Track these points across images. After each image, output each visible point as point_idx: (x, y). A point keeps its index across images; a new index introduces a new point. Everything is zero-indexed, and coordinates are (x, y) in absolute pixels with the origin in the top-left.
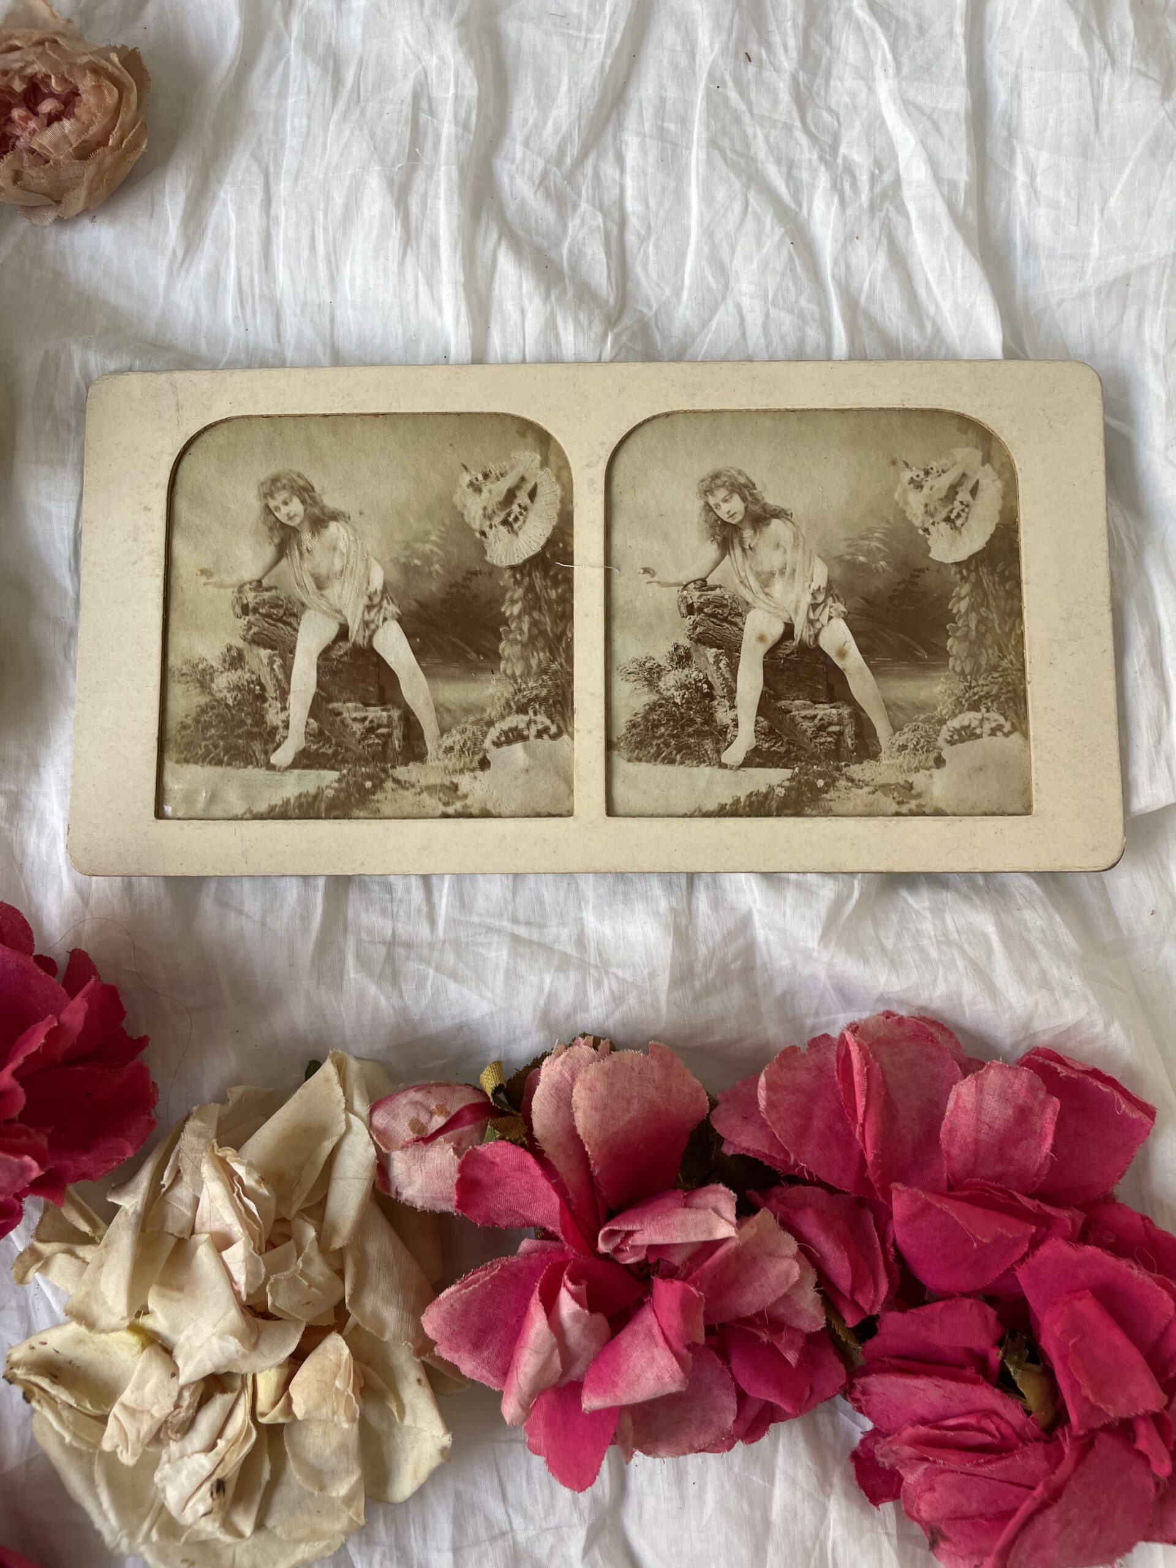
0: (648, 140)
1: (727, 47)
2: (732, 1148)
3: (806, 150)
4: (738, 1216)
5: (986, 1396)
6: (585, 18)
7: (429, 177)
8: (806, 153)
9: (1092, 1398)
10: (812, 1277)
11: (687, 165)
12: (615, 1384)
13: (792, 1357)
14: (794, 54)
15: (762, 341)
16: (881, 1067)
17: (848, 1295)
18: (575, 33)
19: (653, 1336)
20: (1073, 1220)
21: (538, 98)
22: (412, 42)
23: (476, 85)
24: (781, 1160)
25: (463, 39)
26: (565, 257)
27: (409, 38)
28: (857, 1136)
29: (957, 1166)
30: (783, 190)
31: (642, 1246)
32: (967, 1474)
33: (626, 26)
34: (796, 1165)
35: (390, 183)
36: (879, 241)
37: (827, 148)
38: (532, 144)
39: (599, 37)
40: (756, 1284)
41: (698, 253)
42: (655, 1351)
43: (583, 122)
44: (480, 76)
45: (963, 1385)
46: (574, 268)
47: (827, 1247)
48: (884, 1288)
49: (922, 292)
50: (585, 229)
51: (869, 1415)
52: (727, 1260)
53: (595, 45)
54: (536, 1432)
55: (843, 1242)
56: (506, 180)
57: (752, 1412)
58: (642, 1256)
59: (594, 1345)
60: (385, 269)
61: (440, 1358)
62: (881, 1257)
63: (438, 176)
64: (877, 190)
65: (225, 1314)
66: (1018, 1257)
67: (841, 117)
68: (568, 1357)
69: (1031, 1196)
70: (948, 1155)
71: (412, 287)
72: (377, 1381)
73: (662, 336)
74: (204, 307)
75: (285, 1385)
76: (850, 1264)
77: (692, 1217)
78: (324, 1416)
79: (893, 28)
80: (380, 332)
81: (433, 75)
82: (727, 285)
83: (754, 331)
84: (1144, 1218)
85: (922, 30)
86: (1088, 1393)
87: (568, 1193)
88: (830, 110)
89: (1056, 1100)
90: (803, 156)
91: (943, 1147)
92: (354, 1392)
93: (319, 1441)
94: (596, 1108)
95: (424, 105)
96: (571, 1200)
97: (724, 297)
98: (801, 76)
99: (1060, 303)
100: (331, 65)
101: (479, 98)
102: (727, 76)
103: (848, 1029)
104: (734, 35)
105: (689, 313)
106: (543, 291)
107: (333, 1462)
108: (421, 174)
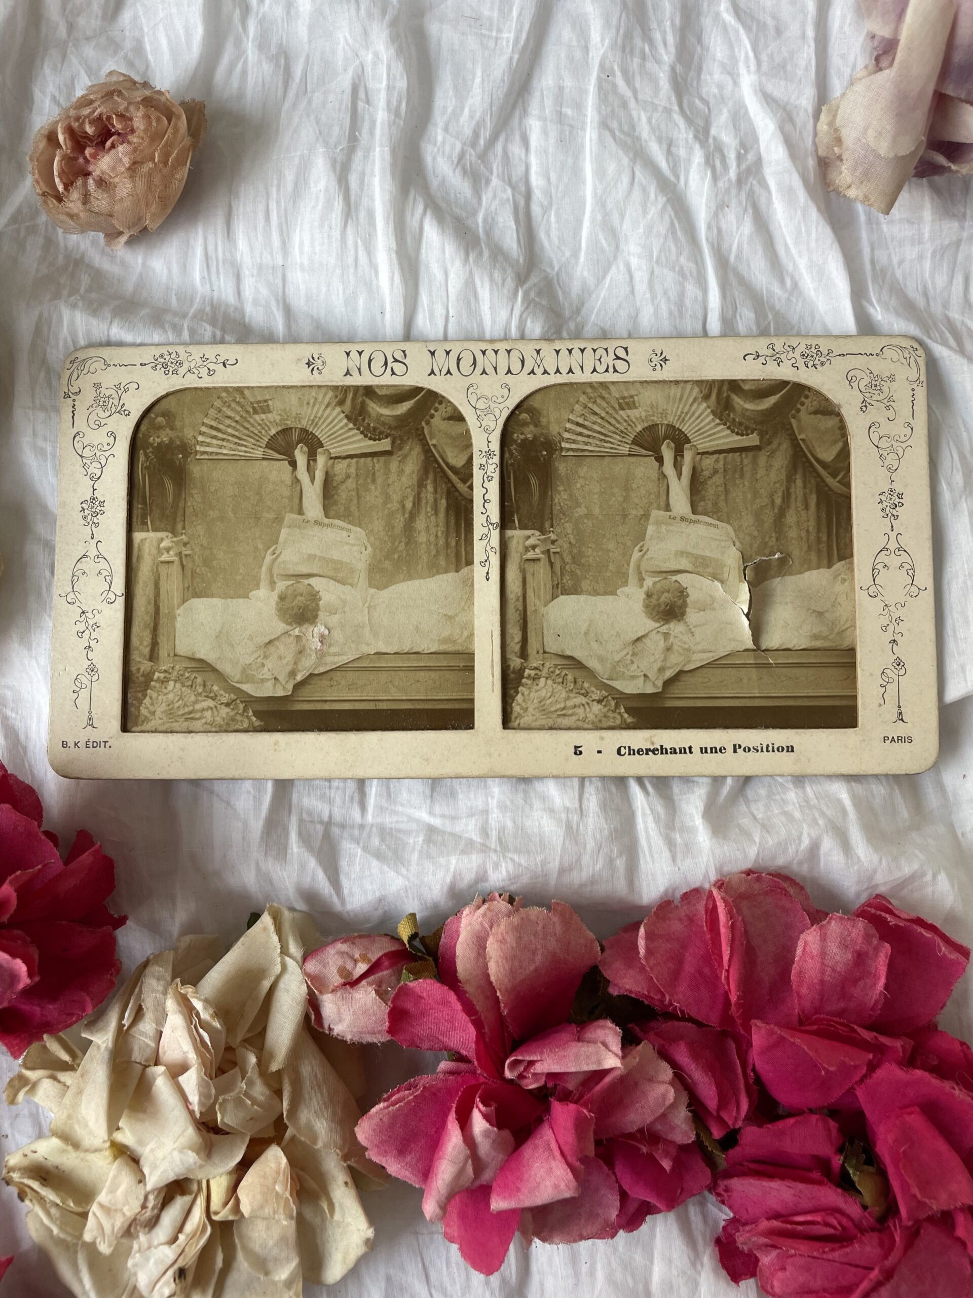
0: (548, 124)
1: (616, 43)
2: (616, 988)
3: (683, 130)
4: (623, 1048)
5: (831, 1196)
6: (495, 20)
7: (366, 157)
8: (683, 133)
9: (919, 1196)
10: (685, 1099)
11: (583, 145)
12: (518, 1190)
13: (667, 1164)
14: (673, 50)
15: (648, 295)
16: (743, 920)
17: (715, 1113)
18: (487, 33)
19: (551, 1150)
20: (903, 1047)
21: (456, 88)
22: (350, 41)
23: (405, 77)
24: (658, 1000)
25: (394, 39)
26: (480, 225)
27: (348, 37)
28: (723, 979)
29: (807, 1004)
30: (663, 165)
31: (542, 1074)
32: (814, 1258)
33: (530, 26)
34: (670, 1004)
35: (334, 162)
36: (745, 210)
37: (701, 130)
38: (450, 130)
39: (508, 35)
40: (637, 1105)
41: (593, 220)
42: (553, 1164)
43: (494, 109)
44: (407, 69)
45: (811, 1186)
46: (488, 234)
47: (697, 1074)
48: (745, 1107)
49: (782, 253)
50: (497, 202)
51: (730, 1207)
52: (613, 1086)
53: (504, 44)
54: (451, 1223)
55: (710, 1068)
56: (429, 160)
57: (632, 1208)
58: (541, 1083)
59: (501, 1156)
60: (329, 237)
61: (370, 1160)
62: (742, 1081)
63: (374, 156)
64: (743, 167)
65: (184, 1131)
66: (858, 1079)
67: (711, 105)
68: (478, 1165)
69: (869, 1028)
70: (798, 994)
71: (352, 252)
72: (312, 1185)
73: (563, 292)
74: (175, 269)
75: (233, 1189)
76: (717, 1088)
77: (584, 1049)
78: (266, 1215)
79: (754, 29)
80: (324, 290)
81: (369, 69)
82: (617, 247)
83: (641, 286)
84: (963, 1044)
85: (779, 32)
86: (915, 1191)
87: (484, 1028)
88: (702, 99)
89: (887, 945)
90: (681, 136)
91: (794, 987)
92: (291, 1195)
93: (264, 1235)
94: (506, 959)
95: (362, 94)
96: (484, 1033)
97: (615, 258)
98: (679, 68)
99: (901, 263)
100: (283, 61)
101: (408, 89)
102: (616, 67)
103: (714, 885)
104: (621, 32)
105: (585, 273)
106: (462, 253)
107: (275, 1252)
108: (359, 154)
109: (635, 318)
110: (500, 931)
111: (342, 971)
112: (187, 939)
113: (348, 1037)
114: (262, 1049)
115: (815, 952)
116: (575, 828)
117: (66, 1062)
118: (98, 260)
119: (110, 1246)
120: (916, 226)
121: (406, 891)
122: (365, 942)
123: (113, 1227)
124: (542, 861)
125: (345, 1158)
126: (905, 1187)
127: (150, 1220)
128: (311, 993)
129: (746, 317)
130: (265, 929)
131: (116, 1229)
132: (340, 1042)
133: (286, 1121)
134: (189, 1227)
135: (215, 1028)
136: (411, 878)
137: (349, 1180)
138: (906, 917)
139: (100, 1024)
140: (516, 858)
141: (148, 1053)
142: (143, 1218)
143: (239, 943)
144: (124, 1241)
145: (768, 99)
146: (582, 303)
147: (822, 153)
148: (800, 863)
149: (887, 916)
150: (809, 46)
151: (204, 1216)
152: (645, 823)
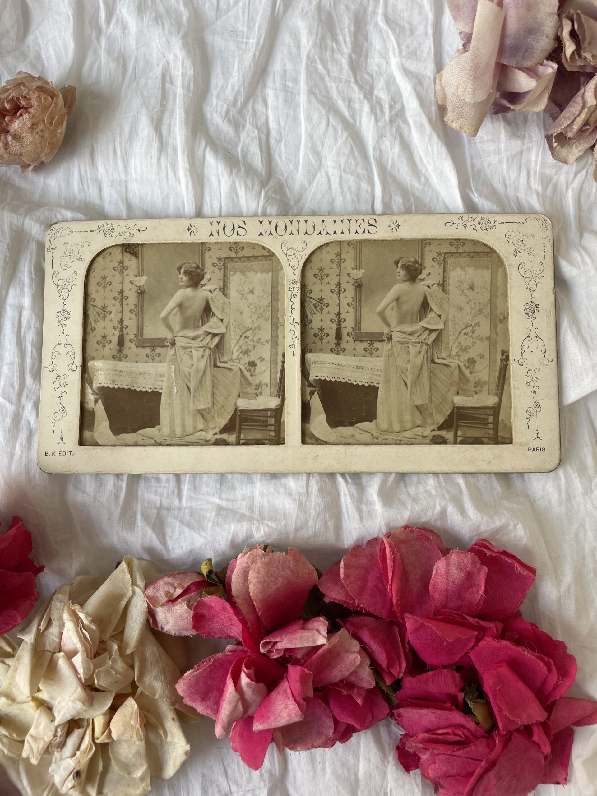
0: (278, 91)
1: (316, 43)
2: (328, 598)
3: (357, 93)
4: (328, 633)
5: (457, 717)
6: (245, 32)
7: (171, 115)
8: (357, 95)
9: (509, 716)
10: (368, 661)
11: (299, 103)
12: (268, 718)
13: (360, 701)
14: (350, 46)
15: (339, 190)
16: (401, 556)
18: (240, 40)
19: (287, 694)
20: (497, 628)
21: (223, 74)
22: (160, 47)
23: (192, 68)
24: (351, 604)
25: (185, 45)
26: (240, 153)
27: (159, 45)
28: (388, 591)
29: (438, 604)
30: (347, 114)
31: (281, 649)
32: (450, 755)
33: (265, 36)
34: (358, 606)
35: (152, 119)
36: (395, 138)
37: (368, 92)
38: (221, 97)
39: (253, 41)
40: (339, 666)
41: (306, 147)
42: (288, 702)
43: (246, 84)
44: (194, 63)
45: (445, 712)
46: (244, 157)
47: (375, 647)
48: (404, 665)
49: (418, 162)
50: (249, 138)
51: (403, 727)
52: (324, 655)
53: (251, 46)
54: (236, 741)
55: (383, 644)
56: (208, 115)
57: (342, 728)
58: (281, 654)
59: (259, 698)
60: (151, 163)
61: (186, 705)
62: (402, 650)
63: (176, 115)
64: (393, 113)
65: (75, 690)
66: (470, 647)
67: (374, 77)
68: (246, 705)
69: (474, 617)
70: (433, 598)
71: (165, 171)
72: (153, 720)
73: (290, 190)
74: (63, 185)
75: (107, 724)
76: (386, 654)
77: (306, 634)
78: (126, 739)
79: (398, 31)
80: (150, 194)
81: (171, 64)
82: (321, 163)
83: (335, 185)
84: (533, 625)
85: (412, 31)
86: (506, 713)
87: (247, 623)
88: (368, 74)
89: (485, 567)
90: (356, 96)
91: (431, 594)
92: (140, 726)
93: (126, 750)
94: (260, 583)
95: (168, 79)
96: (249, 627)
97: (320, 169)
98: (354, 56)
99: (489, 165)
100: (121, 61)
101: (194, 75)
102: (316, 57)
103: (385, 536)
104: (319, 37)
105: (302, 178)
106: (229, 171)
107: (133, 760)
108: (167, 114)
109: (332, 203)
110: (257, 566)
111: (167, 594)
112: (78, 579)
113: (173, 633)
114: (122, 641)
115: (443, 573)
116: (304, 504)
117: (9, 652)
118: (18, 181)
119: (37, 759)
120: (497, 144)
121: (206, 546)
122: (181, 576)
123: (38, 748)
124: (284, 525)
125: (173, 704)
126: (500, 710)
127: (60, 743)
128: (149, 607)
129: (397, 201)
130: (123, 571)
131: (40, 749)
132: (168, 636)
133: (136, 683)
134: (83, 747)
135: (92, 629)
136: (208, 538)
137: (175, 717)
138: (497, 550)
139: (28, 629)
140: (269, 523)
141: (55, 644)
142: (55, 743)
143: (108, 580)
144: (46, 756)
145: (407, 72)
146: (301, 195)
147: (440, 103)
148: (435, 520)
149: (485, 550)
150: (430, 39)
151: (91, 740)
152: (345, 499)
